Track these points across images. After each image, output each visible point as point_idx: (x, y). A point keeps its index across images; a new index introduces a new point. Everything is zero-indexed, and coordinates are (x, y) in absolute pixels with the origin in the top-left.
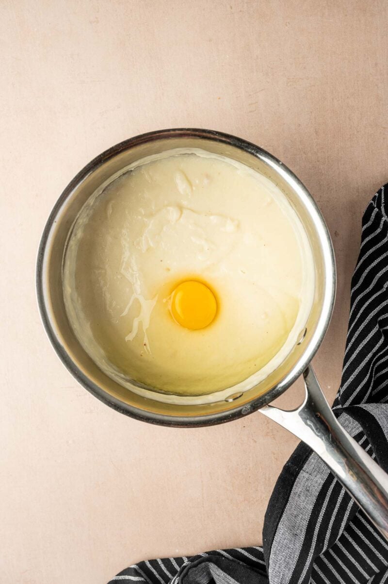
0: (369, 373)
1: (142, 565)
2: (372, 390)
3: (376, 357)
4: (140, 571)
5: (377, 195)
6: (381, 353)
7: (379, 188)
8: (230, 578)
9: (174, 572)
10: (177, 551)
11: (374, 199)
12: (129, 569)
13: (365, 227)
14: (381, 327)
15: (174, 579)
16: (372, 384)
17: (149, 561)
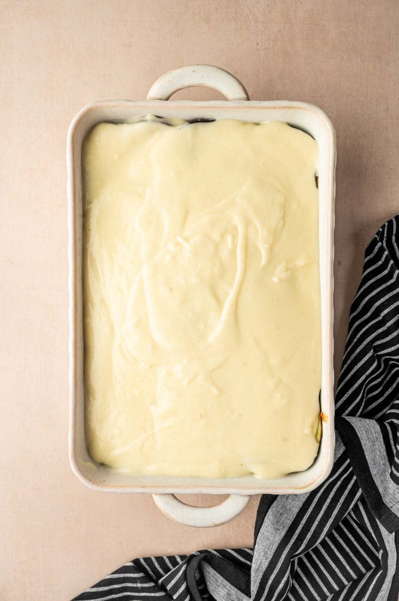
0: (361, 394)
1: (136, 562)
2: (363, 410)
3: (369, 379)
4: (135, 568)
5: (381, 230)
6: (374, 376)
7: (383, 224)
8: (219, 575)
10: (170, 551)
11: (378, 234)
12: (124, 567)
13: (368, 258)
14: (375, 352)
16: (363, 404)
17: (144, 559)
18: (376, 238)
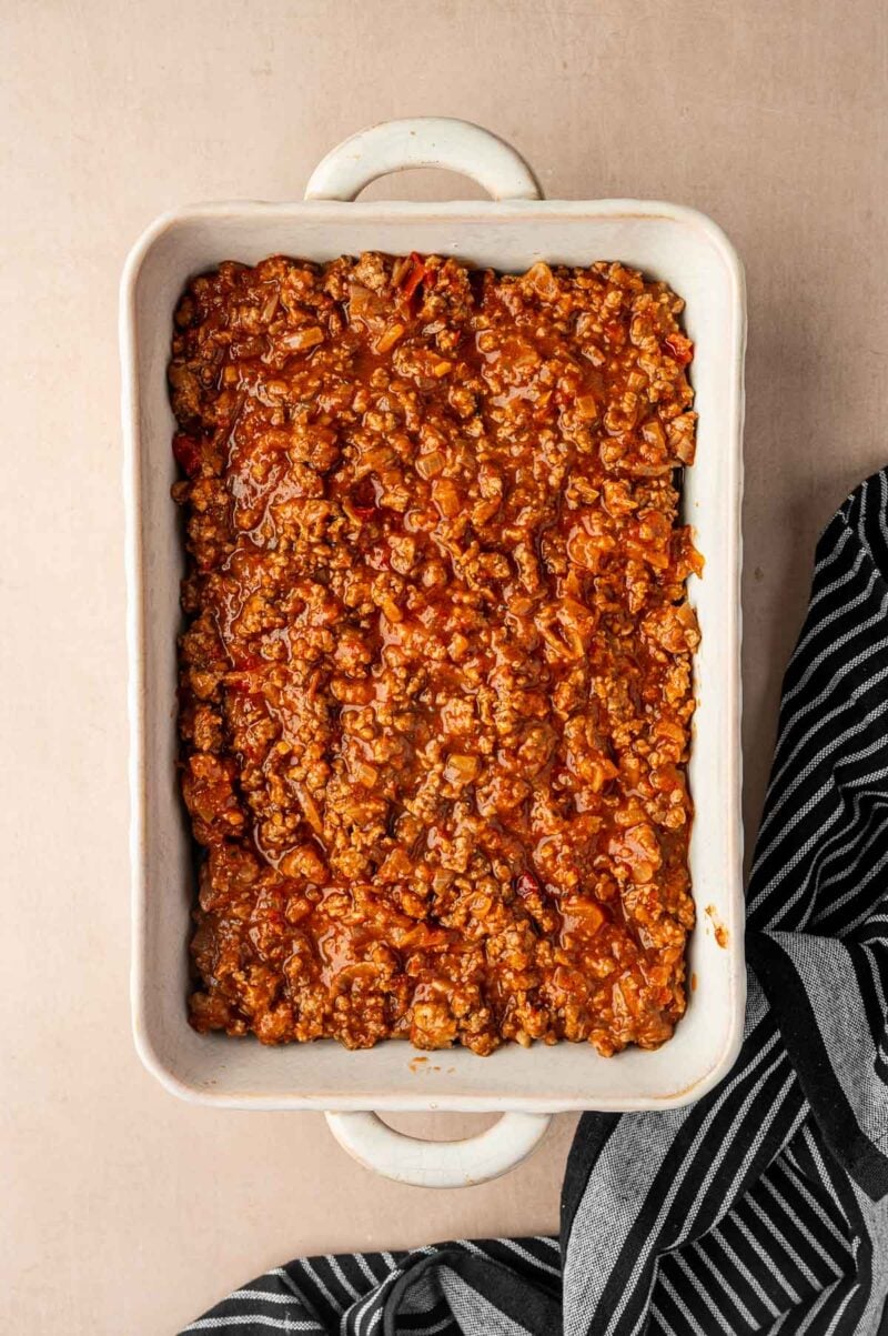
0: (808, 878)
1: (293, 1268)
2: (813, 915)
3: (826, 845)
4: (288, 1281)
5: (852, 498)
6: (837, 837)
7: (858, 484)
9: (363, 1287)
10: (370, 1238)
11: (844, 507)
12: (266, 1277)
13: (822, 564)
14: (839, 781)
16: (813, 903)
17: (310, 1260)
18: (840, 516)
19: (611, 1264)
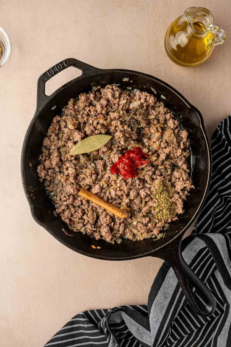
0: (211, 218)
1: (86, 313)
3: (216, 209)
4: (85, 316)
5: (220, 124)
6: (218, 207)
7: (221, 121)
8: (132, 320)
9: (102, 316)
10: (105, 306)
11: (218, 127)
12: (79, 315)
13: (213, 141)
14: (219, 193)
15: (103, 319)
16: (213, 223)
17: (90, 311)
18: (218, 129)
19: (164, 313)
